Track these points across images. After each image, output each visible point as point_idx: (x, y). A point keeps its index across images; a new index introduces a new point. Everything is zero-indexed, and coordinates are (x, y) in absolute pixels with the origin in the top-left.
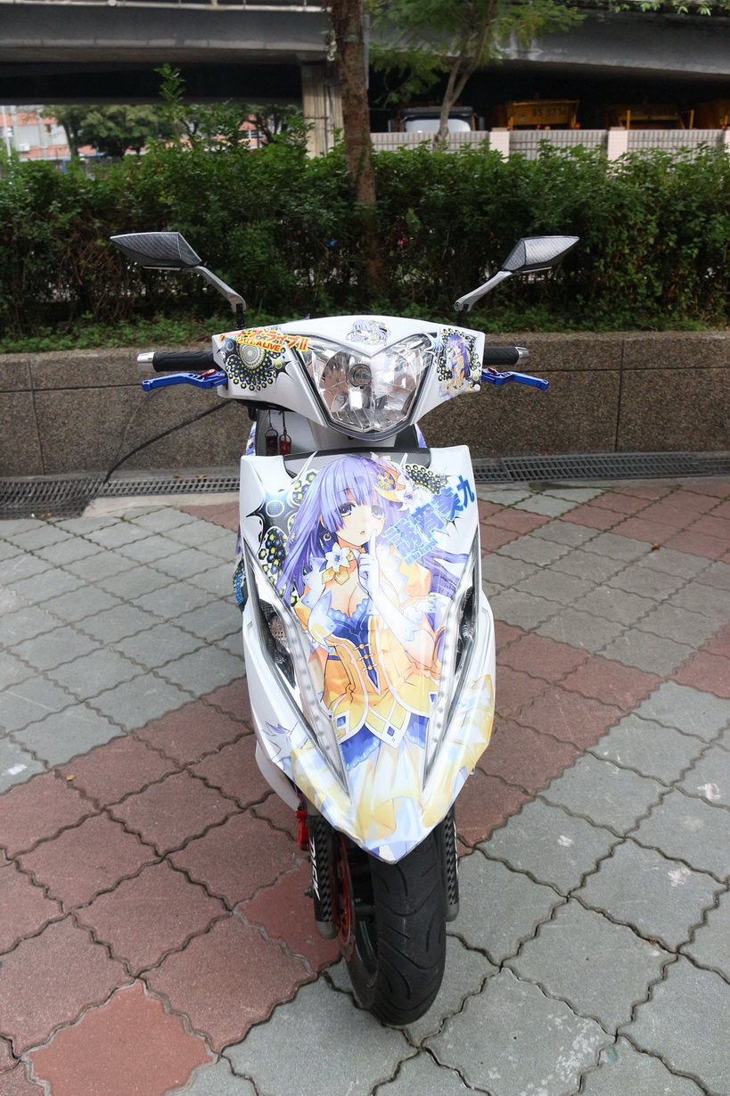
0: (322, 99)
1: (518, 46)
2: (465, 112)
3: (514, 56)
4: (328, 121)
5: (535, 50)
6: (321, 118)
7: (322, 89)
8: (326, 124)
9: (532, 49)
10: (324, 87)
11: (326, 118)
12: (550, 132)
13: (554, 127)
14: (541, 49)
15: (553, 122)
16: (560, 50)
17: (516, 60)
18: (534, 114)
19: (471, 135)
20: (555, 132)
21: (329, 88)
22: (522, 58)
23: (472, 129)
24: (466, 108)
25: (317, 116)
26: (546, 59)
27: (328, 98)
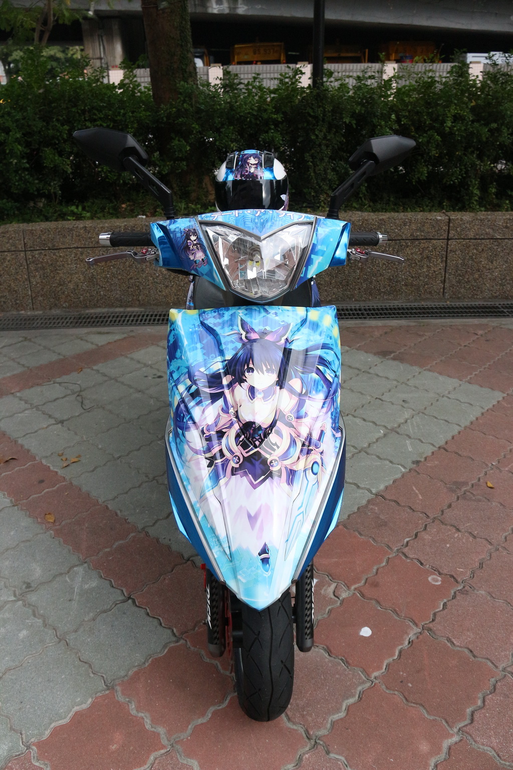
0: (97, 44)
1: (229, 4)
2: (199, 53)
3: (227, 11)
4: (103, 61)
5: (241, 6)
6: (98, 59)
7: (97, 37)
8: (101, 63)
9: (239, 6)
10: (99, 35)
11: (101, 59)
12: (261, 66)
13: (264, 62)
14: (246, 5)
15: (263, 59)
16: (260, 6)
17: (228, 14)
18: (255, 53)
19: (203, 69)
20: (265, 66)
21: (102, 37)
22: (232, 12)
23: (204, 65)
24: (199, 50)
25: (94, 57)
26: (250, 13)
27: (101, 43)
